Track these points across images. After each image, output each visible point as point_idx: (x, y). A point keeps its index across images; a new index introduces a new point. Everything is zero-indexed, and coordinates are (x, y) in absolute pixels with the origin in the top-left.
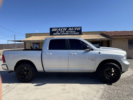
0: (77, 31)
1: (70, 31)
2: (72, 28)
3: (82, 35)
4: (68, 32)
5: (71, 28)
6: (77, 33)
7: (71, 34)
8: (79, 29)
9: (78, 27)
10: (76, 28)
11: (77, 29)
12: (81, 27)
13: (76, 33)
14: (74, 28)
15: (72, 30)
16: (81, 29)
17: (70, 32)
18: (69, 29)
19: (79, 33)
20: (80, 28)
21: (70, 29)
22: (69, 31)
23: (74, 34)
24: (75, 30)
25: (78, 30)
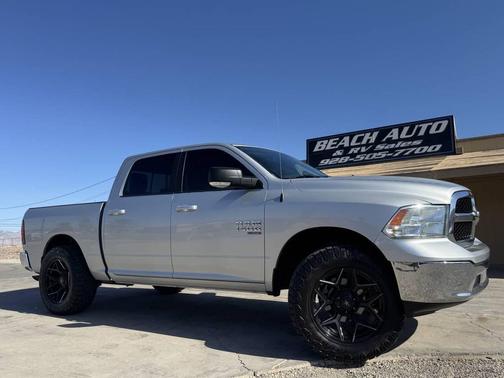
0: (428, 139)
1: (396, 142)
2: (406, 129)
3: (454, 153)
4: (383, 150)
5: (401, 127)
6: (430, 150)
7: (402, 158)
8: (438, 128)
9: (434, 121)
10: (424, 127)
11: (429, 128)
12: (450, 119)
13: (426, 148)
14: (412, 125)
15: (403, 136)
16: (450, 127)
17: (392, 146)
18: (388, 136)
19: (439, 147)
20: (445, 124)
21: (395, 131)
22: (390, 141)
23: (413, 156)
24: (422, 133)
25: (432, 131)
